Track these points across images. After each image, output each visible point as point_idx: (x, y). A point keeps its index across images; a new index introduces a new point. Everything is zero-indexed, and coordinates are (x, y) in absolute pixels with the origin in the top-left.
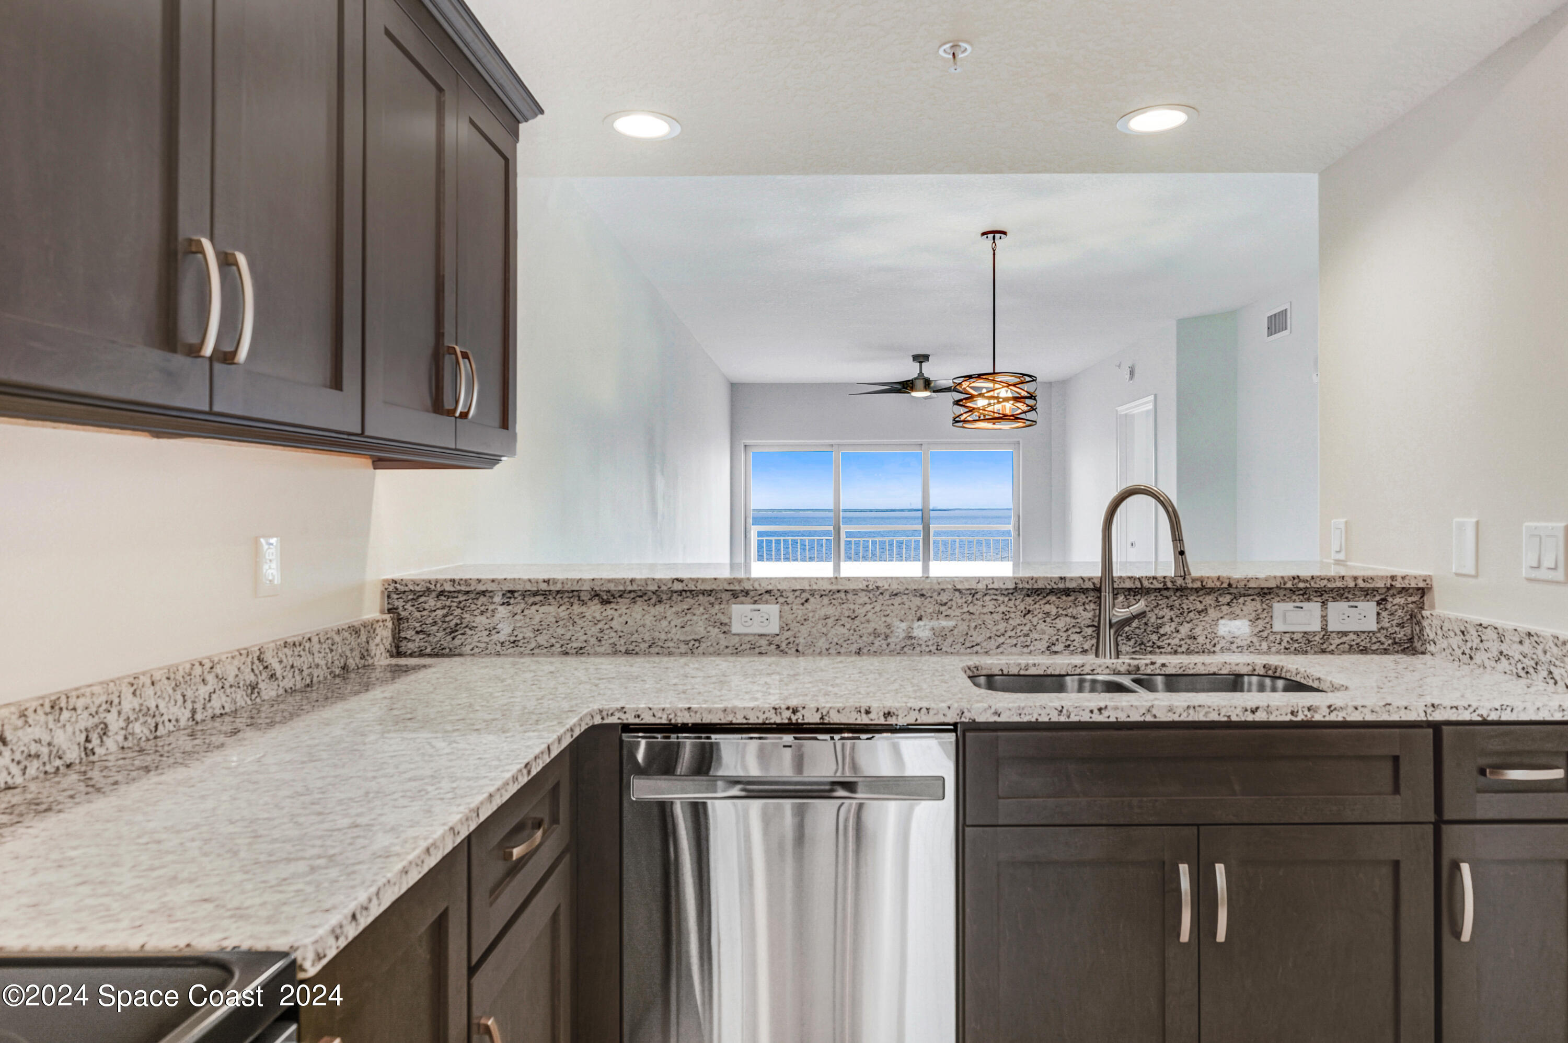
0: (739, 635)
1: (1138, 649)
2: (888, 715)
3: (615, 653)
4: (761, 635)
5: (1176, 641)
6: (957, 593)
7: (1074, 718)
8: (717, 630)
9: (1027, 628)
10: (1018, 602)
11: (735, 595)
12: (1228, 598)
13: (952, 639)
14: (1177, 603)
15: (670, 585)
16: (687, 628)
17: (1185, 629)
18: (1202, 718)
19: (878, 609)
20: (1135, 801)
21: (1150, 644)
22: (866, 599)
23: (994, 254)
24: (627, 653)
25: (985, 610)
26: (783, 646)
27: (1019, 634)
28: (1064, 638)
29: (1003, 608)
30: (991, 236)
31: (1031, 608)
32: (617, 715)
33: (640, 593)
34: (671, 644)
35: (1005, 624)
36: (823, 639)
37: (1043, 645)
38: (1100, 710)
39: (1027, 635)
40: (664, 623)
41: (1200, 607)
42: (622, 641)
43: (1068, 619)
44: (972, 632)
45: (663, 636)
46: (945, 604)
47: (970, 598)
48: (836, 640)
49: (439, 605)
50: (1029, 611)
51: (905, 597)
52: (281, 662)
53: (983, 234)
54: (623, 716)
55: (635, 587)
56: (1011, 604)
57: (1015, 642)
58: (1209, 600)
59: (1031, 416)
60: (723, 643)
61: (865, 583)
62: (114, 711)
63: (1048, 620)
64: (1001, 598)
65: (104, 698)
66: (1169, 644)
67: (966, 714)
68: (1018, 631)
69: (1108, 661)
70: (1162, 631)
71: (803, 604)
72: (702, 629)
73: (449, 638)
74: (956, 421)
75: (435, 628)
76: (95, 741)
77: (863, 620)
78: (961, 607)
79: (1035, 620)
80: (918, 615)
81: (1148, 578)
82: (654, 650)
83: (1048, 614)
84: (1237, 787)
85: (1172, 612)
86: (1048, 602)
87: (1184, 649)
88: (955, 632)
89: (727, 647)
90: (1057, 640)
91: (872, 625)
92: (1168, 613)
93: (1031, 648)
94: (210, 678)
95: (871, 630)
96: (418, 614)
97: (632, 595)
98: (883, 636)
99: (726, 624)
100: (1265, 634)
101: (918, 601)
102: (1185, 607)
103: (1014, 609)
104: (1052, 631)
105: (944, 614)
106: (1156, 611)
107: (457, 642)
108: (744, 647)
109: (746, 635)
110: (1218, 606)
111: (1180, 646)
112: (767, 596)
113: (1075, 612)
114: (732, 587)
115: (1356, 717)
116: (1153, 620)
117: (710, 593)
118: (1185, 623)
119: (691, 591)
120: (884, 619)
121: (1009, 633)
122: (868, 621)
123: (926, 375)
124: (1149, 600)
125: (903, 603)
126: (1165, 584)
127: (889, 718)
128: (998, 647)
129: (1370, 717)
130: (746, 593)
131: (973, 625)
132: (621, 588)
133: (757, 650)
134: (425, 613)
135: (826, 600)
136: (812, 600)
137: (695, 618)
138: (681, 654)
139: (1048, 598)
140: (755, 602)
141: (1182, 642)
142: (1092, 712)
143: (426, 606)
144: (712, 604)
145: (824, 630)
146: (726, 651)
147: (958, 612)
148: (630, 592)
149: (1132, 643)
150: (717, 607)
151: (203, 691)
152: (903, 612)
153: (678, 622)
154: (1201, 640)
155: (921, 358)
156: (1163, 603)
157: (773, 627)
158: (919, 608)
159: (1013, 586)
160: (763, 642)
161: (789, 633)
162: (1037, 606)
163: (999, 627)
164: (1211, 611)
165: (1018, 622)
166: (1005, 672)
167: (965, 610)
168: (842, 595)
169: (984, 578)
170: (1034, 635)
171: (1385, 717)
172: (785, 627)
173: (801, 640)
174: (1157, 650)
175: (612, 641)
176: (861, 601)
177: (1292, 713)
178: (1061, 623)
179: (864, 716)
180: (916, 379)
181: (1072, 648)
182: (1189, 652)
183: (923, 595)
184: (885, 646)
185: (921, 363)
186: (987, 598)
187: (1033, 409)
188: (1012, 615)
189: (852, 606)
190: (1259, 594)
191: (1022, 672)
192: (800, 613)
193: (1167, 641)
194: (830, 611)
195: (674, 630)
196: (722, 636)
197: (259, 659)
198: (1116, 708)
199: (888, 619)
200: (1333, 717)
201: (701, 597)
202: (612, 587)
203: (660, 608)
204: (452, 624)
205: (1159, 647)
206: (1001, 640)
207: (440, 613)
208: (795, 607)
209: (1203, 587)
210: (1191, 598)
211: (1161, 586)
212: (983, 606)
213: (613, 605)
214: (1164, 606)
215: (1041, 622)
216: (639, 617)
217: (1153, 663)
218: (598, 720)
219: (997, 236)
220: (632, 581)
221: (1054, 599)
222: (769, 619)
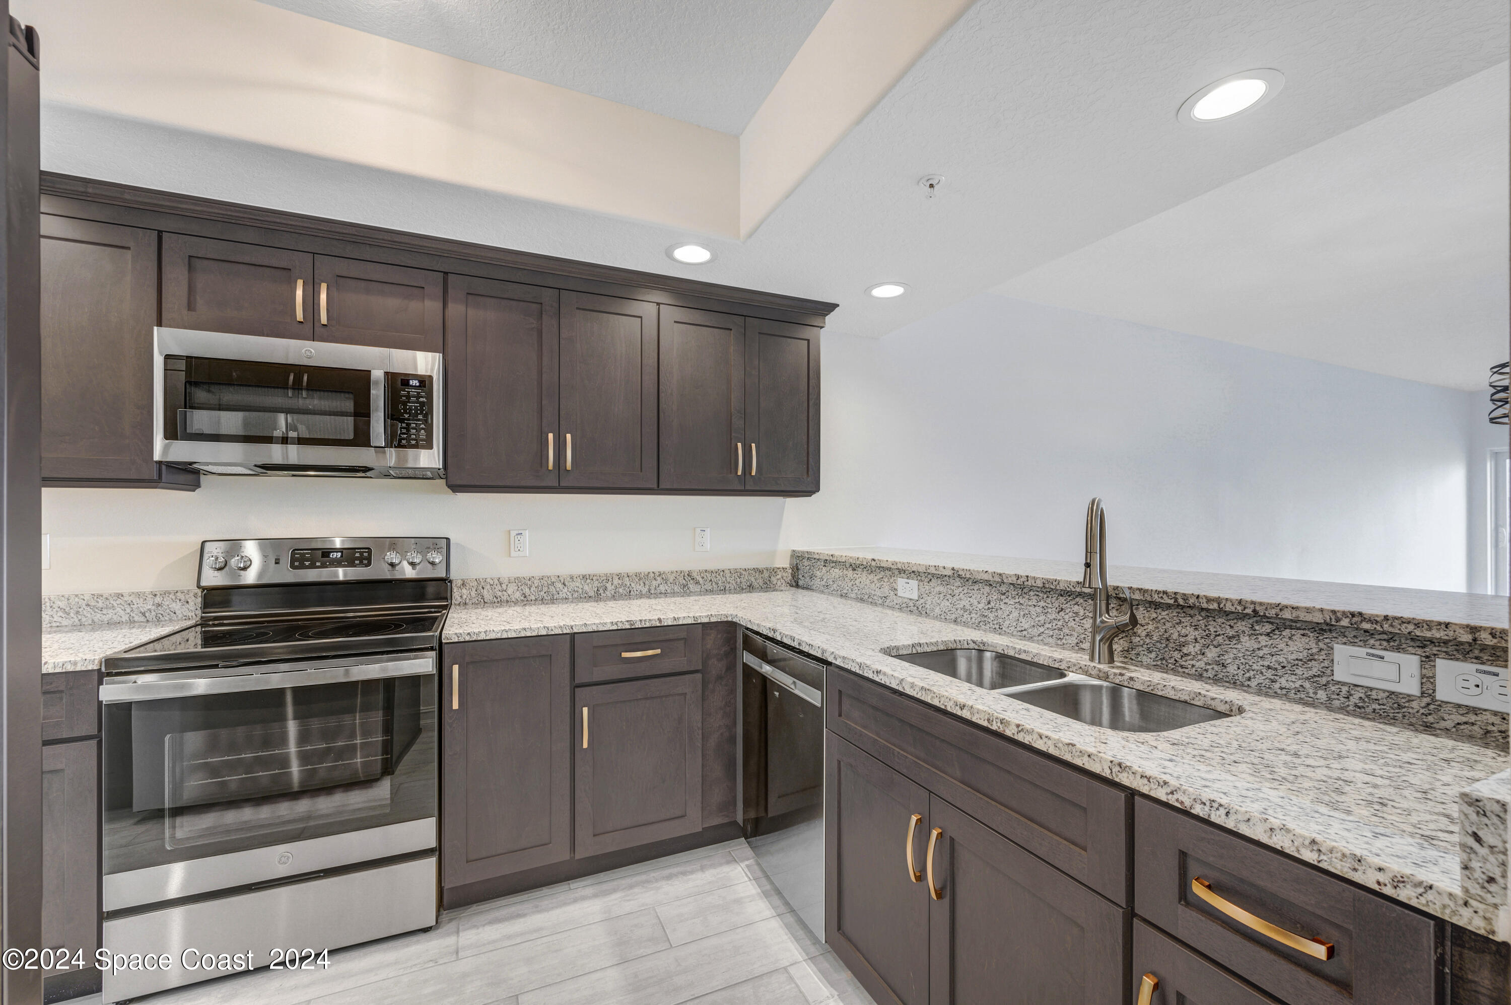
0: (901, 597)
1: (1159, 663)
2: (799, 644)
3: (857, 599)
4: (910, 599)
5: (1201, 664)
6: (1011, 587)
7: (865, 674)
8: (892, 593)
9: (1060, 623)
10: (1053, 600)
11: (899, 572)
12: (1268, 628)
13: (1009, 622)
16: (881, 590)
17: (1212, 653)
19: (965, 591)
21: (1172, 661)
22: (959, 583)
24: (862, 600)
25: (1030, 603)
26: (920, 608)
27: (1054, 627)
29: (1043, 603)
31: (1064, 606)
34: (875, 598)
35: (1044, 617)
36: (938, 607)
37: (1073, 640)
40: (873, 585)
41: (1231, 633)
44: (1021, 619)
45: (872, 593)
46: (1005, 594)
47: (1020, 592)
48: (944, 610)
50: (1062, 609)
51: (980, 585)
52: (703, 578)
55: (859, 562)
56: (1049, 600)
58: (1241, 626)
60: (895, 601)
62: (610, 583)
63: (1077, 619)
64: (1041, 595)
66: (1193, 666)
67: (824, 654)
68: (1054, 624)
70: (1185, 650)
71: (929, 582)
72: (886, 591)
73: (810, 581)
76: (601, 591)
77: (958, 598)
78: (1014, 598)
79: (1067, 617)
80: (988, 599)
81: (1158, 592)
82: (869, 600)
83: (1077, 613)
85: (1197, 633)
86: (1076, 604)
88: (1011, 617)
89: (896, 604)
90: (1084, 638)
91: (963, 603)
92: (1193, 634)
93: (1064, 641)
95: (962, 606)
97: (862, 567)
98: (968, 612)
99: (896, 590)
100: (1324, 680)
101: (987, 589)
102: (1212, 630)
103: (1050, 606)
105: (1004, 601)
106: (1179, 629)
108: (903, 605)
109: (903, 598)
110: (1254, 634)
111: (1207, 670)
112: (912, 575)
114: (898, 567)
116: (1175, 636)
117: (890, 569)
118: (1211, 647)
119: (882, 568)
120: (969, 599)
121: (1047, 626)
122: (961, 600)
124: (1171, 615)
125: (979, 589)
126: (1176, 600)
127: (800, 647)
130: (904, 571)
131: (1022, 613)
133: (909, 609)
134: (804, 567)
135: (939, 581)
136: (933, 580)
137: (884, 584)
139: (1077, 599)
140: (908, 578)
141: (1208, 667)
143: (805, 564)
144: (891, 577)
145: (938, 601)
146: (896, 607)
147: (1012, 602)
149: (1153, 655)
150: (893, 579)
151: (654, 583)
152: (979, 596)
153: (878, 585)
154: (1232, 669)
156: (1186, 620)
157: (915, 595)
160: (910, 604)
161: (922, 601)
162: (1068, 605)
163: (1040, 619)
164: (1244, 639)
165: (1054, 616)
167: (1017, 600)
168: (947, 578)
170: (1066, 630)
172: (920, 597)
173: (928, 607)
174: (1180, 669)
175: (856, 591)
176: (956, 584)
179: (793, 642)
182: (1216, 680)
183: (991, 585)
186: (1032, 593)
188: (1050, 610)
189: (952, 588)
190: (1313, 630)
192: (927, 588)
193: (1191, 662)
194: (941, 588)
195: (876, 590)
196: (894, 597)
197: (688, 575)
199: (971, 600)
201: (887, 572)
202: (852, 561)
203: (872, 576)
205: (1182, 667)
206: (1042, 629)
208: (925, 584)
209: (1220, 610)
210: (1220, 620)
211: (1172, 602)
214: (1188, 624)
215: (1071, 619)
216: (865, 580)
217: (1121, 675)
221: (1082, 601)
222: (908, 589)
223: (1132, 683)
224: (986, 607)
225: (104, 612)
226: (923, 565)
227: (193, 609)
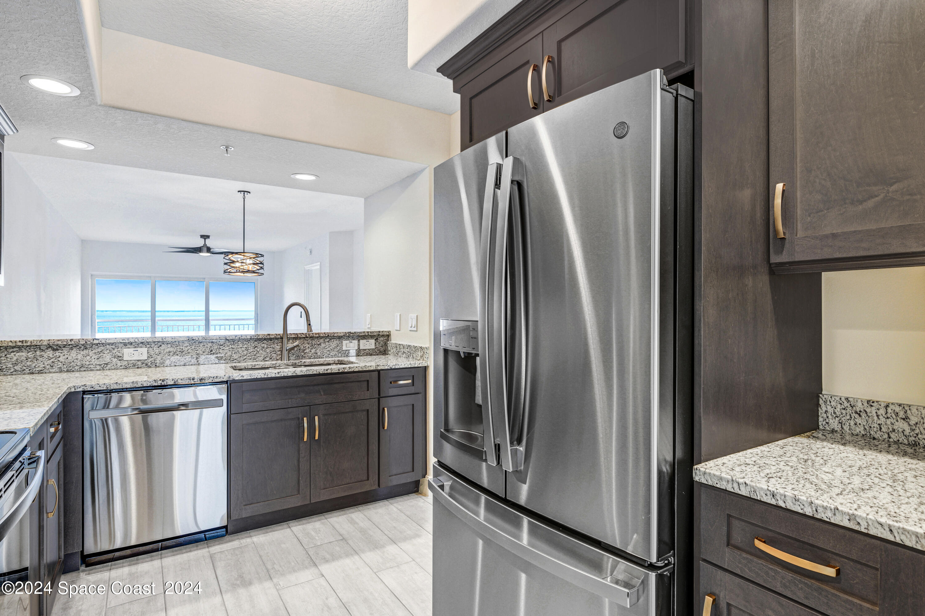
0: (127, 361)
1: (299, 358)
2: (201, 380)
3: (61, 372)
4: (138, 361)
5: (310, 355)
6: (227, 341)
7: (269, 376)
8: (116, 359)
9: (255, 352)
10: (251, 344)
11: (125, 344)
12: (328, 340)
14: (310, 342)
15: (92, 341)
16: (101, 359)
17: (313, 351)
18: (311, 373)
19: (193, 348)
20: (290, 401)
22: (188, 344)
23: (244, 201)
24: (68, 371)
25: (238, 347)
26: (149, 364)
28: (269, 356)
29: (245, 346)
30: (243, 193)
31: (257, 345)
32: (82, 388)
33: (75, 345)
34: (92, 366)
35: (246, 352)
36: (168, 361)
37: (261, 358)
38: (278, 373)
39: (255, 355)
40: (88, 358)
41: (319, 343)
42: (65, 366)
43: (271, 349)
44: (233, 355)
45: (88, 363)
46: (222, 345)
47: (233, 343)
48: (174, 361)
50: (256, 347)
51: (205, 343)
53: (239, 191)
54: (85, 388)
55: (73, 343)
56: (249, 344)
57: (250, 358)
58: (322, 341)
59: (261, 271)
60: (119, 364)
61: (187, 338)
63: (263, 349)
64: (245, 342)
67: (231, 377)
68: (252, 354)
69: (285, 362)
70: (305, 352)
71: (159, 347)
72: (108, 359)
74: (225, 272)
77: (186, 352)
78: (229, 346)
79: (258, 350)
80: (211, 349)
81: (300, 334)
82: (81, 369)
83: (263, 347)
84: (322, 393)
85: (309, 345)
86: (263, 343)
87: (313, 357)
89: (121, 366)
90: (267, 356)
91: (191, 354)
92: (307, 346)
93: (257, 360)
95: (190, 356)
97: (71, 346)
98: (195, 358)
99: (121, 357)
100: (340, 351)
101: (210, 344)
102: (313, 343)
103: (250, 346)
104: (265, 353)
105: (222, 349)
106: (303, 345)
108: (130, 365)
109: (130, 361)
110: (325, 342)
112: (141, 345)
113: (274, 346)
114: (124, 341)
115: (357, 370)
116: (302, 348)
117: (112, 344)
118: (313, 348)
119: (102, 344)
120: (195, 352)
121: (248, 355)
122: (189, 353)
123: (208, 245)
125: (204, 345)
126: (306, 335)
128: (244, 360)
129: (360, 370)
130: (131, 344)
131: (233, 352)
132: (65, 343)
133: (136, 367)
135: (169, 346)
136: (163, 345)
137: (105, 355)
138: (97, 370)
139: (264, 341)
140: (135, 347)
141: (312, 355)
142: (275, 374)
144: (114, 349)
145: (169, 357)
146: (120, 368)
147: (227, 348)
148: (69, 345)
149: (295, 355)
150: (116, 350)
153: (96, 357)
154: (319, 354)
155: (205, 237)
156: (306, 342)
157: (145, 357)
158: (211, 347)
159: (250, 338)
160: (139, 363)
161: (152, 359)
162: (259, 345)
163: (244, 353)
164: (322, 344)
165: (252, 350)
166: (246, 368)
167: (231, 347)
168: (177, 343)
169: (238, 335)
170: (258, 355)
171: (365, 369)
172: (150, 356)
173: (158, 361)
175: (59, 366)
176: (186, 345)
177: (338, 370)
178: (268, 350)
179: (192, 381)
180: (202, 247)
181: (272, 359)
182: (314, 358)
183: (213, 342)
184: (196, 362)
185: (205, 239)
186: (239, 342)
187: (262, 268)
188: (250, 348)
189: (181, 347)
190: (338, 338)
191: (253, 368)
192: (157, 351)
193: (307, 355)
194: (171, 349)
195: (93, 360)
196: (119, 362)
198: (284, 372)
199: (198, 352)
200: (350, 370)
201: (108, 346)
202: (60, 343)
203: (86, 352)
205: (304, 357)
206: (245, 357)
208: (155, 349)
209: (319, 336)
210: (316, 340)
211: (305, 336)
212: (238, 345)
213: (59, 351)
215: (261, 350)
216: (74, 355)
217: (301, 362)
218: (73, 390)
219: (246, 193)
220: (71, 340)
221: (266, 342)
222: (142, 354)
223: (305, 363)
224: (210, 354)
226: (159, 337)
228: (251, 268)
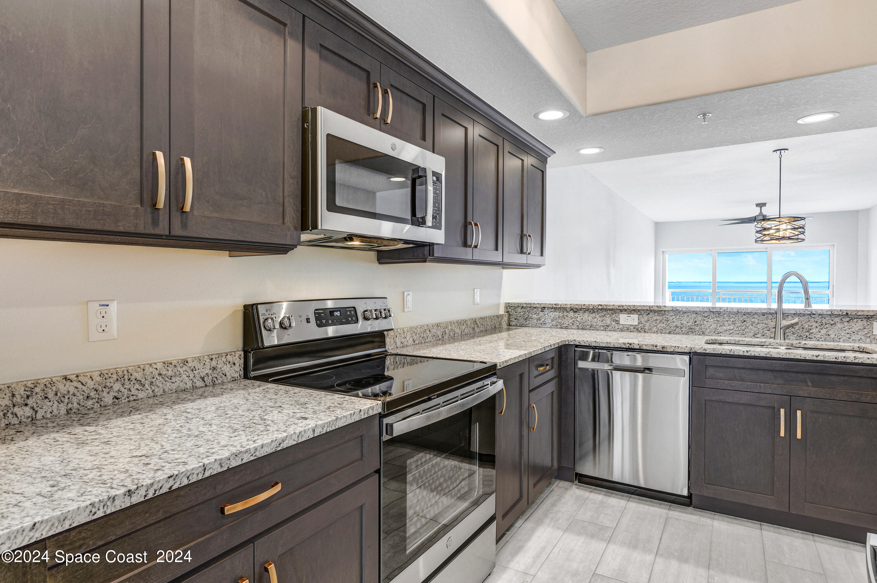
0: (623, 325)
1: (798, 338)
2: (663, 348)
3: (578, 329)
4: (631, 325)
5: (819, 336)
6: (712, 313)
8: (614, 323)
9: (744, 327)
10: (739, 317)
11: (621, 311)
12: (848, 319)
13: (709, 330)
14: (819, 321)
15: (597, 307)
16: (604, 322)
17: (824, 331)
19: (678, 318)
20: (762, 385)
21: (805, 336)
22: (673, 314)
23: (780, 160)
24: (583, 329)
25: (724, 320)
26: (640, 329)
27: (740, 329)
28: (761, 332)
29: (732, 319)
30: (778, 152)
31: (746, 320)
32: (573, 342)
33: (587, 309)
34: (598, 327)
35: (733, 325)
36: (655, 328)
37: (751, 334)
38: (747, 351)
39: (744, 330)
40: (595, 320)
41: (832, 322)
42: (581, 325)
43: (763, 325)
44: (718, 328)
45: (595, 324)
46: (707, 317)
47: (718, 315)
48: (660, 328)
49: (522, 311)
50: (745, 321)
51: (689, 314)
53: (774, 151)
54: (575, 342)
55: (585, 307)
56: (736, 318)
57: (738, 332)
58: (836, 319)
60: (617, 327)
61: (672, 308)
63: (754, 325)
64: (732, 316)
65: (445, 325)
66: (815, 337)
67: (693, 349)
68: (740, 328)
69: (778, 341)
70: (811, 331)
71: (647, 315)
72: (609, 322)
73: (525, 321)
74: (756, 241)
75: (520, 318)
77: (671, 321)
78: (714, 318)
79: (747, 325)
80: (695, 320)
82: (591, 328)
83: (754, 322)
84: (810, 384)
85: (817, 324)
86: (754, 318)
87: (823, 339)
88: (711, 327)
89: (618, 329)
90: (758, 333)
91: (675, 324)
92: (815, 325)
93: (746, 335)
94: (465, 324)
95: (674, 325)
96: (515, 314)
97: (584, 310)
98: (680, 328)
99: (618, 321)
100: (869, 335)
101: (694, 315)
102: (824, 322)
103: (738, 320)
104: (756, 329)
105: (706, 320)
106: (809, 323)
107: (527, 323)
108: (624, 329)
109: (625, 325)
110: (842, 322)
111: (821, 338)
112: (633, 312)
113: (767, 322)
114: (620, 308)
116: (806, 327)
117: (612, 310)
118: (823, 329)
119: (605, 309)
120: (680, 321)
121: (735, 329)
122: (674, 322)
123: (764, 214)
124: (805, 318)
125: (688, 316)
127: (664, 349)
128: (730, 334)
130: (625, 310)
131: (719, 325)
132: (580, 307)
133: (629, 330)
134: (517, 313)
135: (656, 314)
136: (651, 314)
137: (606, 318)
138: (601, 330)
139: (754, 316)
140: (629, 314)
141: (822, 337)
143: (518, 311)
144: (613, 314)
145: (656, 324)
146: (618, 330)
147: (712, 320)
148: (584, 309)
149: (796, 335)
150: (614, 315)
152: (688, 319)
153: (600, 319)
154: (833, 336)
155: (761, 205)
156: (812, 320)
157: (636, 323)
158: (695, 318)
159: (737, 311)
160: (632, 328)
161: (642, 325)
162: (748, 319)
163: (730, 326)
164: (838, 324)
165: (739, 325)
166: (729, 342)
167: (715, 319)
168: (663, 312)
169: (723, 308)
170: (747, 330)
172: (640, 323)
173: (647, 328)
174: (809, 339)
175: (577, 325)
176: (671, 314)
178: (759, 326)
179: (655, 348)
180: (757, 216)
181: (765, 336)
182: (825, 341)
183: (697, 313)
184: (680, 331)
185: (761, 207)
186: (725, 315)
187: (803, 233)
188: (737, 322)
189: (667, 317)
190: (865, 318)
191: (736, 343)
192: (646, 318)
193: (814, 336)
194: (658, 318)
195: (599, 322)
196: (616, 325)
198: (754, 351)
199: (682, 322)
201: (609, 311)
202: (577, 307)
203: (594, 315)
204: (526, 317)
206: (731, 331)
207: (522, 313)
208: (644, 316)
210: (828, 318)
212: (723, 318)
213: (577, 313)
214: (813, 321)
215: (750, 325)
216: (587, 317)
217: (801, 343)
218: (567, 343)
219: (782, 151)
220: (584, 305)
221: (757, 316)
222: (633, 320)
223: (805, 345)
224: (694, 324)
225: (173, 381)
226: (647, 306)
227: (238, 370)
228: (788, 234)
